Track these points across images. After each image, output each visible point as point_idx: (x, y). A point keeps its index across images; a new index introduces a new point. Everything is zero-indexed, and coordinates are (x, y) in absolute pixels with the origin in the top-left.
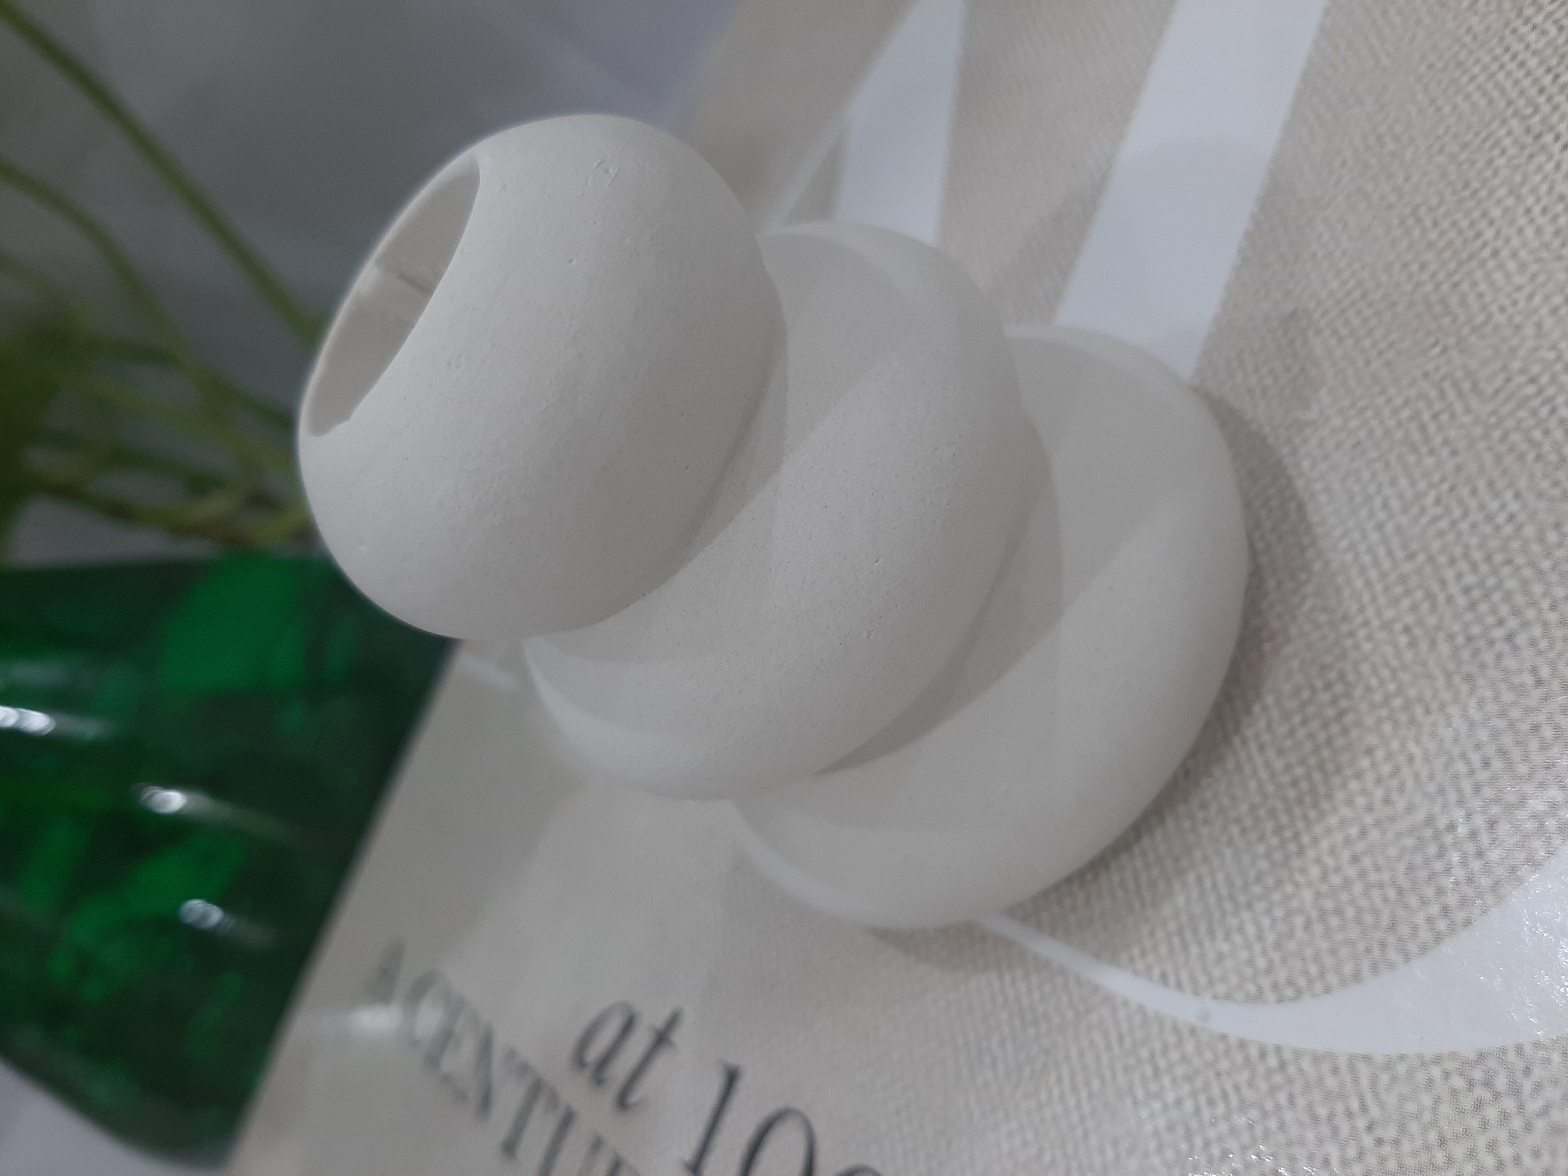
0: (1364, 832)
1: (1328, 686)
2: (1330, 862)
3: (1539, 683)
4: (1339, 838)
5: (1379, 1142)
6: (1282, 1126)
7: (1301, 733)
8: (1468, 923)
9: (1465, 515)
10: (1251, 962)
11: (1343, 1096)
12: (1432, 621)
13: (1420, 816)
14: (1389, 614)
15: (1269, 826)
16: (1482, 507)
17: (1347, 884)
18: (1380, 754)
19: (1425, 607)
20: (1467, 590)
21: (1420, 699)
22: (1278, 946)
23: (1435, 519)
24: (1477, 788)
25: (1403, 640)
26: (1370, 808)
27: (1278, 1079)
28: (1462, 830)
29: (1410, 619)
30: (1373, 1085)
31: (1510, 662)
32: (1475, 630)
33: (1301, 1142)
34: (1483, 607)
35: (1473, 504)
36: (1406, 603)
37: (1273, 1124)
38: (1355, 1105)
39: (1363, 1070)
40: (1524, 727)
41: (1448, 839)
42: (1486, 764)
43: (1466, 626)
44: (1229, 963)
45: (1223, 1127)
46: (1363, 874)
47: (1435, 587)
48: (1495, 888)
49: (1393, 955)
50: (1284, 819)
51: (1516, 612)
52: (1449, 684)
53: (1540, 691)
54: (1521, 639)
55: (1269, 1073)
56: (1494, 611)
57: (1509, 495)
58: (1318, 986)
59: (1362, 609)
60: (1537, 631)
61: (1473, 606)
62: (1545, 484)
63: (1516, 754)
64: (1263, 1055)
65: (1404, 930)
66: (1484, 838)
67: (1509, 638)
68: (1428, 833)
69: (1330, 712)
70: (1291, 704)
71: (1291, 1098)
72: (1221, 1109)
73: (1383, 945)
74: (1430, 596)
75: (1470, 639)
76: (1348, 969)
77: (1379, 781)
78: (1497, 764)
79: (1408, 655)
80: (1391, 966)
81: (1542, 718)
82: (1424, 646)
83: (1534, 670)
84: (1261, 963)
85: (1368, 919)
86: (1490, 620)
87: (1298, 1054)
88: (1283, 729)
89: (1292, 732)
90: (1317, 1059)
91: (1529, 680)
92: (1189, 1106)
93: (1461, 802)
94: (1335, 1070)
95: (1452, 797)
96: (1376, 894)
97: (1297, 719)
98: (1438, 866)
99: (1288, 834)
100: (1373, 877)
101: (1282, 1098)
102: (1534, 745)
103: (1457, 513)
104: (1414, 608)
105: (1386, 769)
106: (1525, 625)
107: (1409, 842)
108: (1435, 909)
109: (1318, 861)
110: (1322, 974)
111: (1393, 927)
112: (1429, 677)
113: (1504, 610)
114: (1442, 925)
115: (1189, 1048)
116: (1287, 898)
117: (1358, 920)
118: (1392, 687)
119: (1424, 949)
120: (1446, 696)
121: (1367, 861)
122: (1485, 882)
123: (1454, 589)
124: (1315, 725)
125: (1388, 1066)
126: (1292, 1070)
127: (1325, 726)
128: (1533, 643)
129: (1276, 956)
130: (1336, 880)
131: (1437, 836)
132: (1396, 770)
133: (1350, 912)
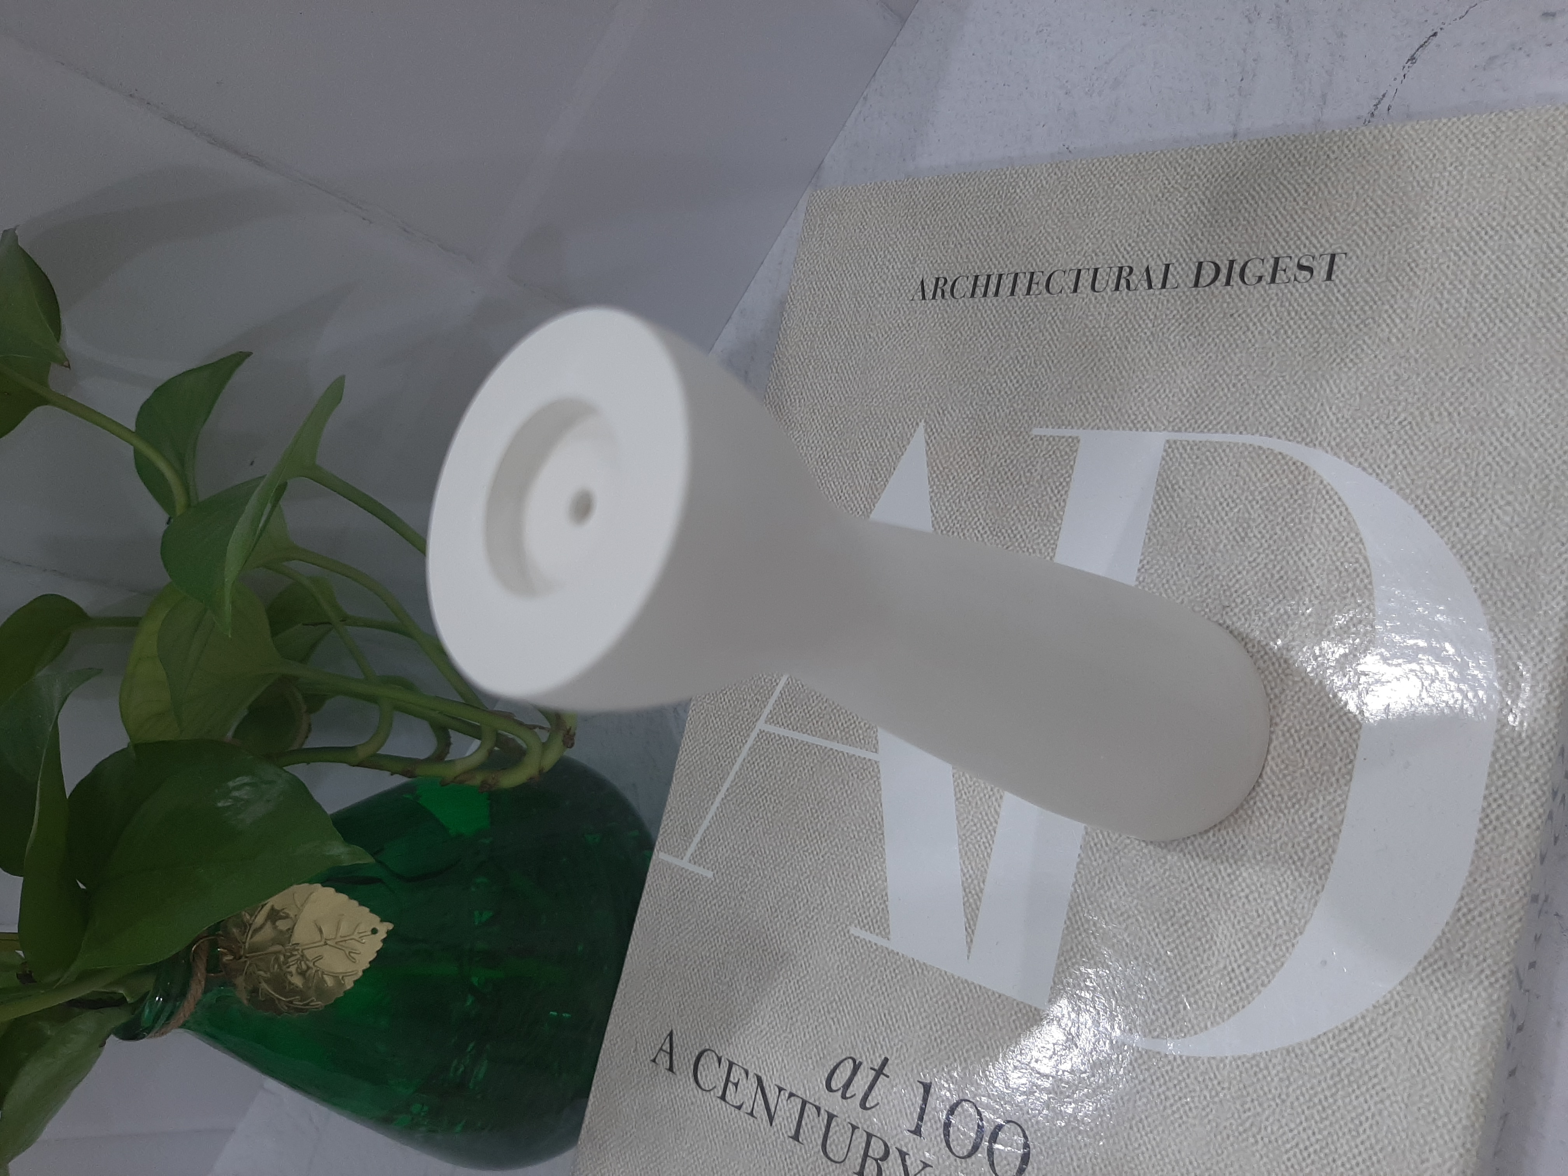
0: (1201, 972)
1: (1180, 910)
2: (1190, 983)
3: (1259, 916)
4: (1192, 973)
5: (1223, 1089)
6: (1187, 1086)
7: (1172, 929)
8: (1243, 1007)
9: (1225, 842)
10: (1165, 1023)
11: (1207, 1073)
12: (1217, 887)
13: (1221, 966)
14: (1200, 882)
15: (1164, 968)
16: (1231, 840)
17: (1197, 992)
18: (1204, 940)
19: (1214, 880)
20: (1229, 875)
21: (1217, 919)
22: (1174, 1016)
23: (1214, 843)
24: (1241, 956)
25: (1207, 893)
26: (1202, 962)
27: (1182, 1068)
28: (1237, 972)
29: (1209, 885)
30: (1218, 1067)
31: (1247, 906)
32: (1234, 892)
33: (1195, 1091)
34: (1236, 883)
35: (1228, 839)
36: (1206, 878)
37: (1183, 1084)
38: (1212, 1076)
39: (1213, 1062)
40: (1256, 933)
41: (1233, 975)
42: (1243, 947)
43: (1230, 890)
44: (1156, 1024)
45: (1164, 1088)
46: (1203, 988)
47: (1217, 872)
48: (1251, 994)
49: (1218, 1019)
50: (1170, 965)
51: (1248, 886)
52: (1226, 914)
53: (1259, 920)
54: (1251, 898)
55: (1179, 1066)
56: (1240, 885)
57: (1241, 837)
58: (1192, 1032)
59: (1189, 878)
60: (1256, 895)
61: (1232, 882)
62: (1254, 834)
63: (1253, 943)
64: (1175, 1059)
65: (1221, 1009)
66: (1246, 975)
67: (1247, 897)
68: (1225, 972)
69: (1182, 922)
70: (1166, 917)
71: (1188, 1076)
72: (1162, 1081)
73: (1214, 1015)
74: (1215, 875)
75: (1232, 896)
76: (1202, 1025)
77: (1204, 951)
78: (1247, 947)
79: (1210, 900)
80: (1218, 1024)
81: (1261, 930)
82: (1215, 896)
83: (1257, 911)
84: (1169, 1023)
85: (1207, 1005)
86: (1239, 889)
87: (1188, 1058)
88: (1165, 927)
89: (1168, 929)
90: (1196, 1060)
91: (1255, 914)
92: (1149, 1080)
93: (1236, 961)
94: (1203, 1063)
95: (1233, 959)
96: (1209, 996)
97: (1169, 923)
98: (1230, 985)
99: (1172, 971)
100: (1207, 989)
101: (1185, 1075)
102: (1259, 940)
103: (1222, 842)
104: (1210, 880)
105: (1207, 946)
106: (1252, 892)
107: (1218, 976)
108: (1231, 1002)
109: (1186, 983)
110: (1193, 1027)
111: (1217, 1008)
112: (1218, 909)
113: (1244, 885)
114: (1234, 1008)
115: (1146, 1057)
116: (1175, 998)
117: (1204, 1005)
118: (1205, 913)
119: (1229, 1017)
120: (1225, 918)
121: (1204, 983)
122: (1248, 992)
123: (1224, 874)
124: (1176, 926)
125: (1222, 1060)
126: (1187, 1064)
127: (1181, 927)
128: (1255, 899)
129: (1174, 1021)
130: (1193, 990)
131: (1229, 974)
132: (1210, 947)
133: (1200, 1003)
